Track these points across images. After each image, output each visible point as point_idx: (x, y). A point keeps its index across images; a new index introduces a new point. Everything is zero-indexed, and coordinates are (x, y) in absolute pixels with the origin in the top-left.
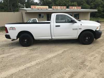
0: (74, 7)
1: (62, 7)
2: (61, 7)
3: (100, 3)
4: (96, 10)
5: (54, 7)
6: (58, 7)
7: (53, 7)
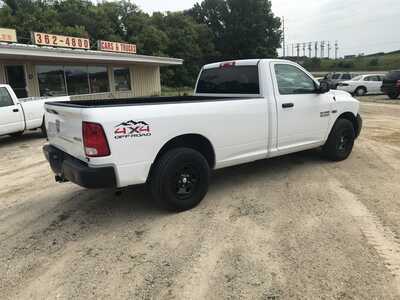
0: (115, 44)
1: (74, 42)
2: (70, 38)
3: (160, 38)
4: (179, 62)
5: (43, 35)
6: (59, 38)
7: (37, 38)
